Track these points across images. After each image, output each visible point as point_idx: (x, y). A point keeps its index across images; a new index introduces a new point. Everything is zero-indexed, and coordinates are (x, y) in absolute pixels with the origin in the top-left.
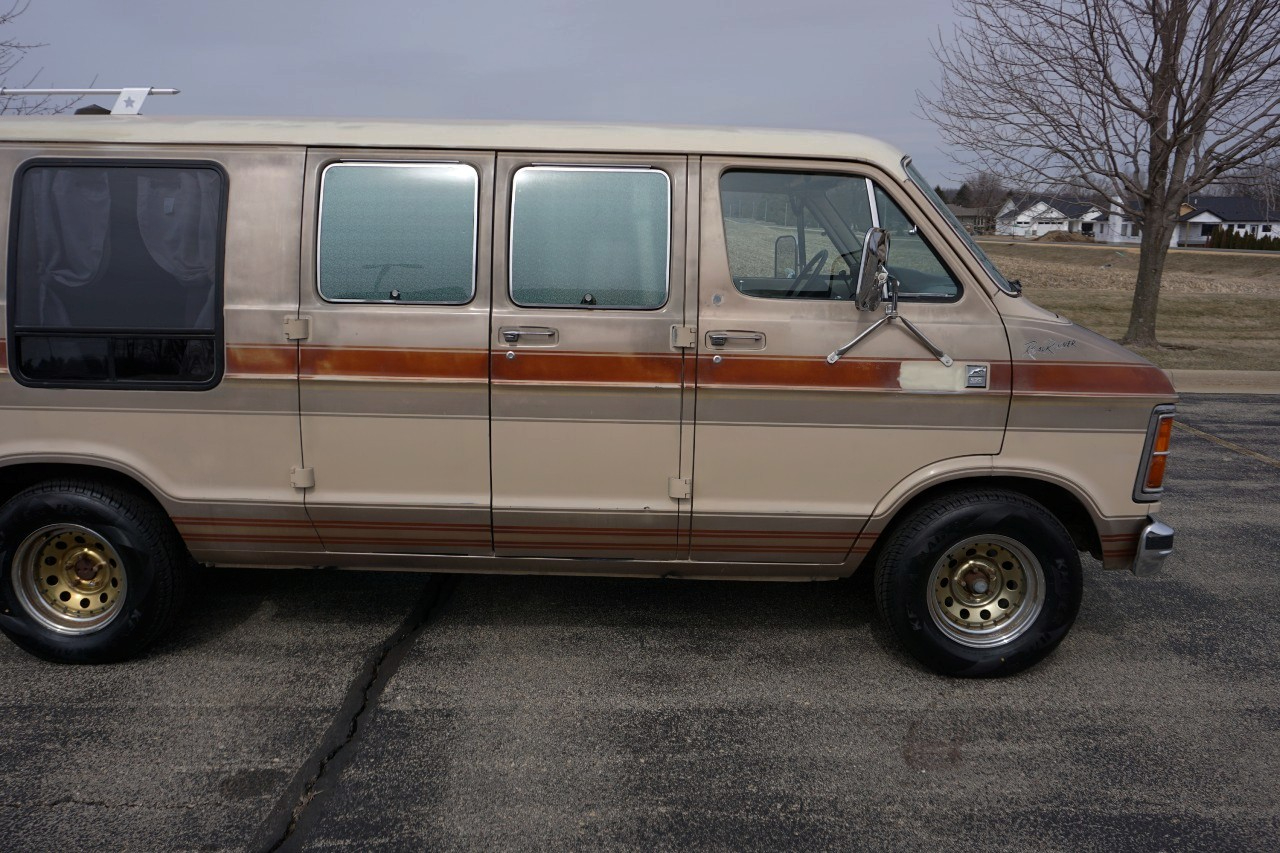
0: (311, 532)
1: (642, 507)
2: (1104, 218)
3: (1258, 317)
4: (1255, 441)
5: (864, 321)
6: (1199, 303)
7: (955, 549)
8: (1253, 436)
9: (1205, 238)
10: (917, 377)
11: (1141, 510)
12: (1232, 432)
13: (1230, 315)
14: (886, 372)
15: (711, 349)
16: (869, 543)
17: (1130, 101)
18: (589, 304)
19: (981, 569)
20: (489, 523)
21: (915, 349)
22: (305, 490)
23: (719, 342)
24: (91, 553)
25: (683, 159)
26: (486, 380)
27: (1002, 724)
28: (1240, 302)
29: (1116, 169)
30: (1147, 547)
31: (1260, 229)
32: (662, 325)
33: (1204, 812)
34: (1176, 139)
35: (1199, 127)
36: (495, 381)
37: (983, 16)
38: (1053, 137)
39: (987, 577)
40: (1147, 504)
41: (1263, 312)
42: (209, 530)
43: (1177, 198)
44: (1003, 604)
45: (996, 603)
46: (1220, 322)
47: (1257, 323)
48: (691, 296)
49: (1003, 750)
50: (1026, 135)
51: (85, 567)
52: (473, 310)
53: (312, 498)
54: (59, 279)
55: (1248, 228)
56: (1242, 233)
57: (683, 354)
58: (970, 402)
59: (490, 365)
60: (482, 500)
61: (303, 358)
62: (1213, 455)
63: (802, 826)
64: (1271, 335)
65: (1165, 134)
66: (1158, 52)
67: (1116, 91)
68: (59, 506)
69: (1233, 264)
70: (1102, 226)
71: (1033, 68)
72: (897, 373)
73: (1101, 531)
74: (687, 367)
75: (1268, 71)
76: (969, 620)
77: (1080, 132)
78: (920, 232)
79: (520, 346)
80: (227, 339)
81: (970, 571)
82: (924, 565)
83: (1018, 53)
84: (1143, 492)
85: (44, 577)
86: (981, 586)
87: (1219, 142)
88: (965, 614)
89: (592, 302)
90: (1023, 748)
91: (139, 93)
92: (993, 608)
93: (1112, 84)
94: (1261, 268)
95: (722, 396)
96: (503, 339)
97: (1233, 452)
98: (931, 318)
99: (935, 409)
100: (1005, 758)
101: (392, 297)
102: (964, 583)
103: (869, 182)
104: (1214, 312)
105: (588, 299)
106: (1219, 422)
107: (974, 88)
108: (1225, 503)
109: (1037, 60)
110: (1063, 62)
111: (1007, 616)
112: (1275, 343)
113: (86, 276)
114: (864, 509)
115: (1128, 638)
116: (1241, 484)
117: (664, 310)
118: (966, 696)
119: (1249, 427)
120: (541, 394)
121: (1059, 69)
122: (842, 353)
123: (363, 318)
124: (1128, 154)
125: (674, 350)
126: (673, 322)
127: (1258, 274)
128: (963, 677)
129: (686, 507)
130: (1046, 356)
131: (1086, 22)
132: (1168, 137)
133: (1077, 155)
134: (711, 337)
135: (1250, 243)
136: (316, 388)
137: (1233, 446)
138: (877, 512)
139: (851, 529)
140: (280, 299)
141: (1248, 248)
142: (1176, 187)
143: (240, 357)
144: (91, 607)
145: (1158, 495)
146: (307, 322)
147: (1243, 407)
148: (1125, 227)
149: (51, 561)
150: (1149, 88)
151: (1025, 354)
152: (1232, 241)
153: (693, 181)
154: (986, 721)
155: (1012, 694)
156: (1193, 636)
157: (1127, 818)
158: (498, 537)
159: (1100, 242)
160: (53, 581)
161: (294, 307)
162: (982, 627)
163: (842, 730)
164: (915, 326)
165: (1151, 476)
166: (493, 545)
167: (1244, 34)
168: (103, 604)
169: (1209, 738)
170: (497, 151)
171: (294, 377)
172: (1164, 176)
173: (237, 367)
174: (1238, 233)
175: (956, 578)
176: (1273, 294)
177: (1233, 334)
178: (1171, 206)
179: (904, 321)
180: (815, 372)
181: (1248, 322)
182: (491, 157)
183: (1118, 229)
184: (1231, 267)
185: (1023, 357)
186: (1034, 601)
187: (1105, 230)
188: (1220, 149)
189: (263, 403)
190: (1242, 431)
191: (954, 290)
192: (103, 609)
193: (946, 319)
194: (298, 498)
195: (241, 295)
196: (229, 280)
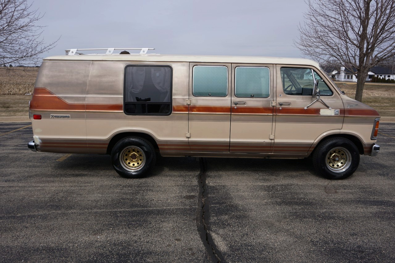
0: (189, 147)
1: (263, 141)
2: (339, 73)
3: (388, 103)
4: (392, 134)
5: (312, 100)
6: (370, 99)
7: (331, 150)
8: (392, 133)
9: (370, 79)
10: (324, 112)
11: (372, 142)
12: (386, 132)
13: (380, 102)
14: (317, 111)
15: (279, 106)
16: (313, 149)
17: (353, 42)
18: (252, 96)
19: (337, 155)
20: (229, 145)
21: (323, 106)
22: (188, 138)
23: (281, 105)
24: (135, 153)
25: (272, 65)
26: (230, 113)
27: (344, 187)
28: (383, 98)
29: (350, 61)
30: (374, 150)
31: (387, 76)
32: (268, 101)
33: (390, 200)
34: (367, 53)
35: (373, 49)
36: (232, 113)
37: (312, 19)
38: (332, 52)
39: (338, 157)
40: (374, 140)
41: (390, 101)
42: (166, 147)
43: (367, 69)
44: (342, 163)
45: (340, 163)
46: (377, 104)
47: (388, 105)
48: (275, 95)
49: (346, 191)
50: (324, 52)
51: (134, 157)
52: (227, 98)
53: (190, 139)
54: (132, 91)
55: (383, 76)
56: (381, 78)
57: (273, 107)
58: (335, 118)
59: (231, 110)
60: (228, 140)
61: (190, 108)
62: (382, 137)
63: (309, 202)
64: (392, 108)
65: (363, 51)
66: (361, 29)
67: (350, 39)
68: (132, 142)
69: (379, 87)
70: (338, 76)
71: (326, 33)
72: (319, 111)
73: (364, 146)
74: (273, 110)
75: (392, 34)
76: (334, 167)
77: (339, 50)
78: (324, 81)
79: (238, 106)
80: (173, 104)
81: (334, 156)
82: (324, 154)
83: (322, 29)
84: (373, 138)
85: (125, 159)
86: (337, 159)
87: (378, 54)
88: (333, 165)
89: (253, 96)
90: (350, 191)
91: (146, 49)
92: (340, 164)
93: (349, 38)
94: (388, 89)
95: (282, 117)
96: (234, 104)
97: (387, 136)
98: (327, 99)
99: (328, 119)
100: (347, 192)
101: (209, 95)
102: (333, 158)
103: (312, 70)
104: (375, 102)
105: (252, 95)
106: (382, 129)
107: (310, 39)
108: (386, 147)
109: (327, 31)
110: (335, 32)
111: (343, 166)
112: (394, 110)
113: (139, 90)
114: (312, 141)
115: (368, 173)
116: (390, 143)
117: (269, 98)
118: (334, 183)
119: (390, 131)
120: (242, 116)
121: (334, 34)
122: (308, 107)
123: (203, 99)
124: (353, 57)
125: (271, 107)
126: (271, 100)
127: (387, 90)
128: (333, 179)
129: (273, 141)
130: (352, 108)
131: (341, 20)
132: (364, 52)
133: (338, 57)
134: (279, 104)
135: (384, 81)
136: (193, 115)
137: (387, 135)
138: (315, 142)
139: (309, 146)
140: (185, 96)
141: (383, 83)
142: (366, 66)
143: (176, 108)
144: (135, 166)
145: (376, 138)
146: (191, 100)
147: (388, 126)
148: (345, 76)
149: (126, 155)
150: (359, 39)
151: (347, 107)
152: (378, 80)
153: (275, 70)
154: (341, 187)
155: (345, 182)
156: (383, 172)
157: (375, 201)
158: (231, 148)
159: (338, 81)
160: (126, 160)
161: (188, 97)
162: (337, 168)
163: (310, 188)
164: (324, 101)
165: (375, 134)
166: (229, 150)
167: (385, 24)
168: (138, 165)
169: (389, 189)
170: (231, 63)
171: (188, 112)
172: (363, 63)
173: (175, 110)
174: (380, 78)
175: (331, 157)
176: (392, 96)
177: (381, 108)
178: (365, 71)
179: (321, 100)
180: (302, 111)
181: (385, 104)
182: (230, 64)
183: (343, 77)
184: (378, 88)
185: (347, 108)
186: (349, 161)
187: (339, 77)
188: (379, 55)
189: (180, 118)
190: (388, 132)
191: (331, 93)
192: (138, 166)
193: (330, 100)
194: (187, 139)
195: (176, 94)
196: (174, 91)
